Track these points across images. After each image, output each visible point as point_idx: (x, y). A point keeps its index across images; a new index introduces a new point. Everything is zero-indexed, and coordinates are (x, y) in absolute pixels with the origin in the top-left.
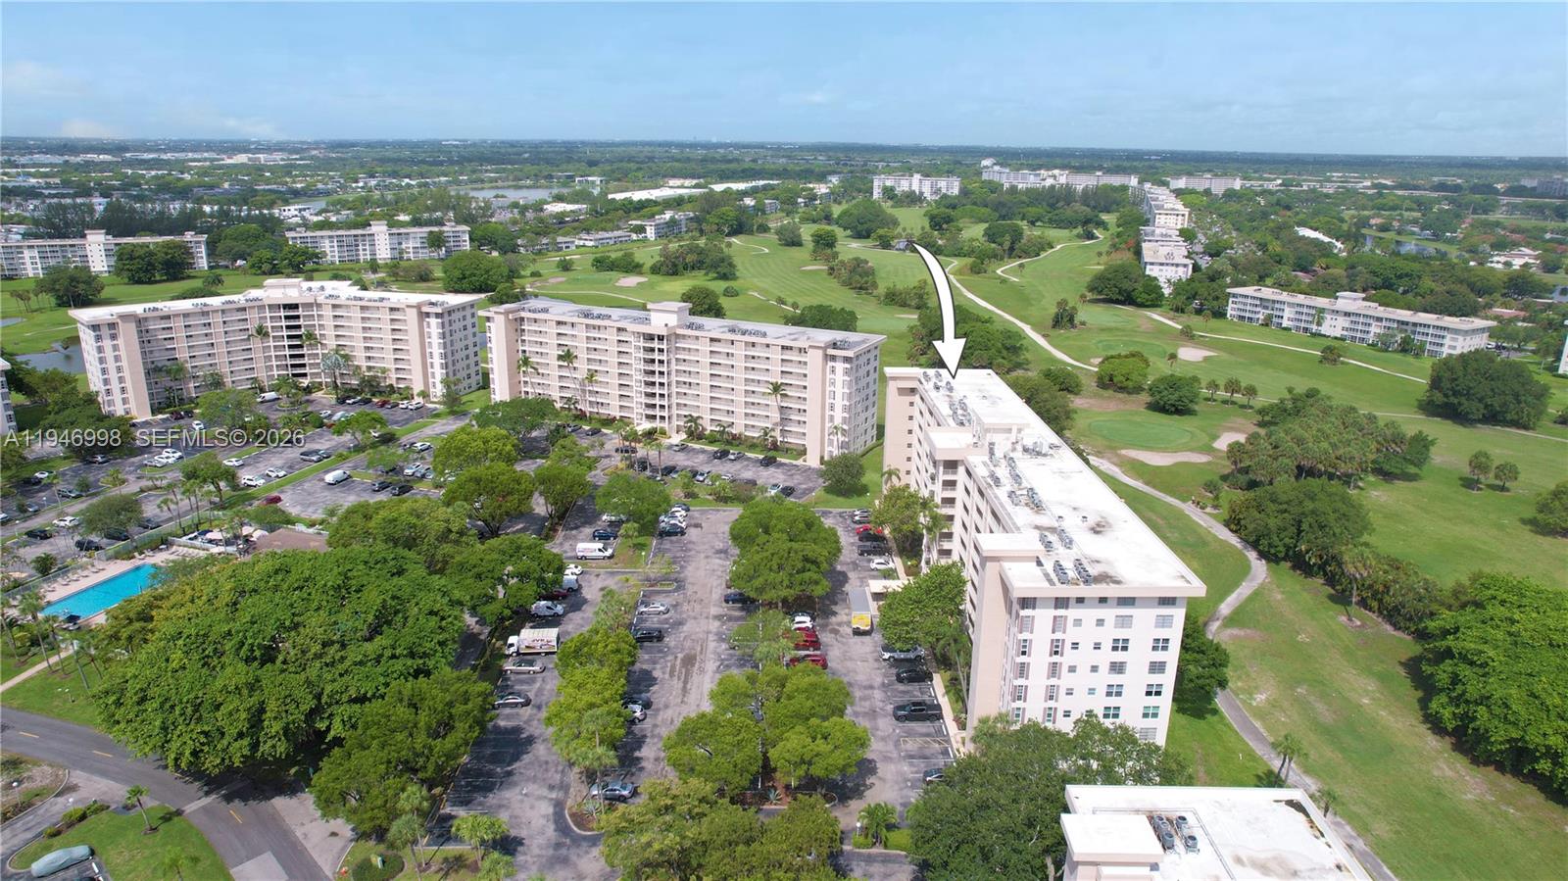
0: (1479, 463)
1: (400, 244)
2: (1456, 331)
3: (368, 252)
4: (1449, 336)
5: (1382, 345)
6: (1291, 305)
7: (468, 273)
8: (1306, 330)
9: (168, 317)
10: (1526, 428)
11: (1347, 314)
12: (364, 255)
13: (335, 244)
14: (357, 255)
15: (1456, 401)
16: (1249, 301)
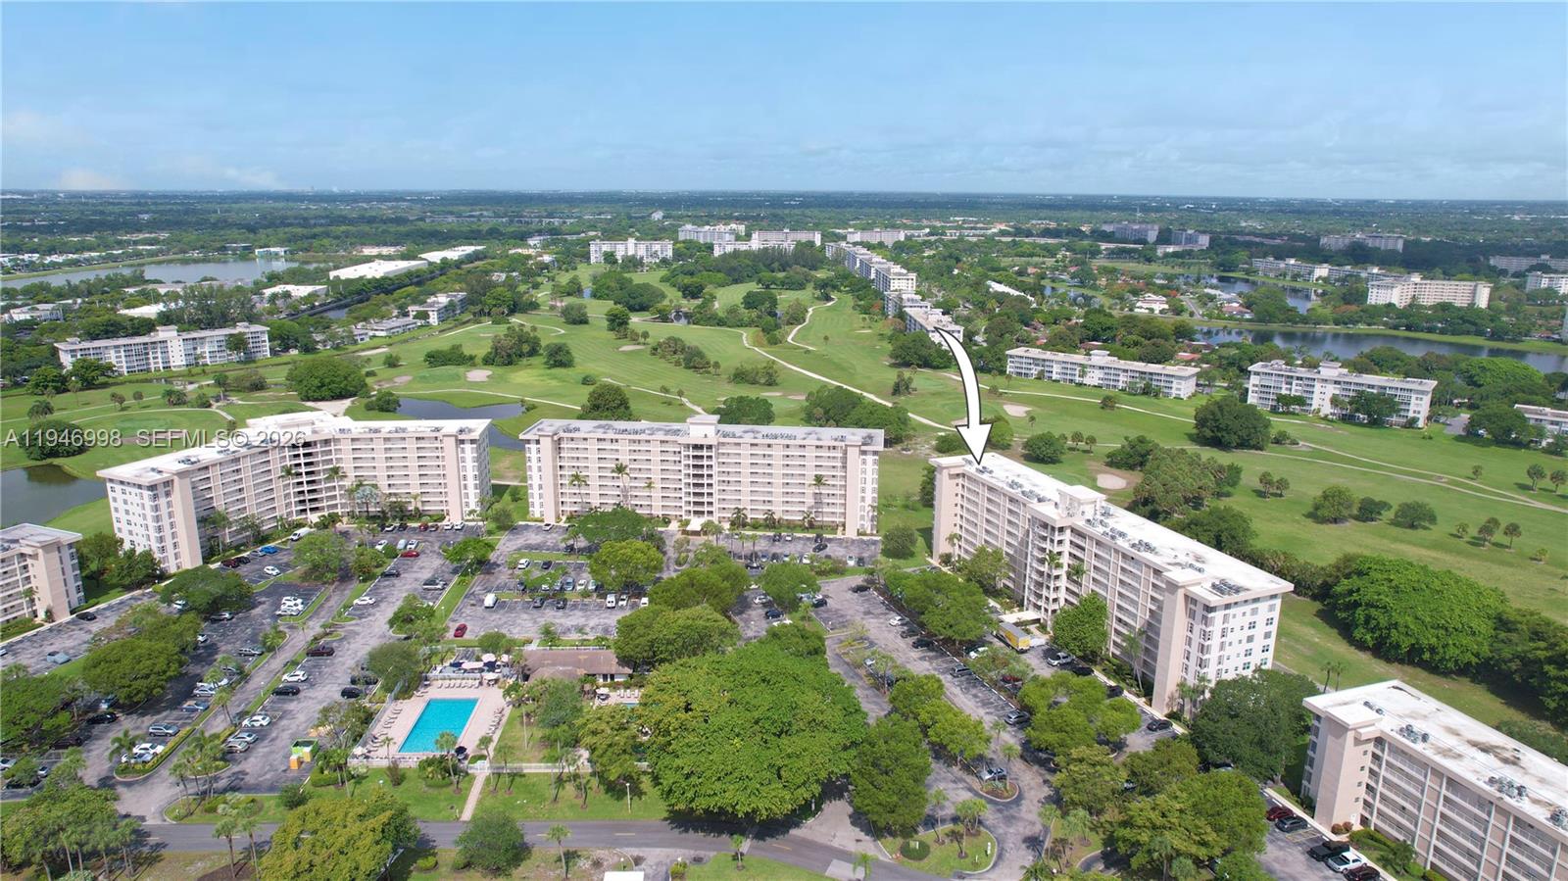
0: (1265, 479)
1: (195, 349)
2: (1180, 378)
3: (160, 360)
4: (1175, 381)
5: (1130, 391)
6: (1058, 362)
7: (327, 380)
8: (1071, 381)
9: (207, 468)
10: (1261, 449)
11: (1101, 368)
12: (156, 363)
13: (123, 354)
14: (148, 364)
15: (1219, 435)
16: (1024, 360)
